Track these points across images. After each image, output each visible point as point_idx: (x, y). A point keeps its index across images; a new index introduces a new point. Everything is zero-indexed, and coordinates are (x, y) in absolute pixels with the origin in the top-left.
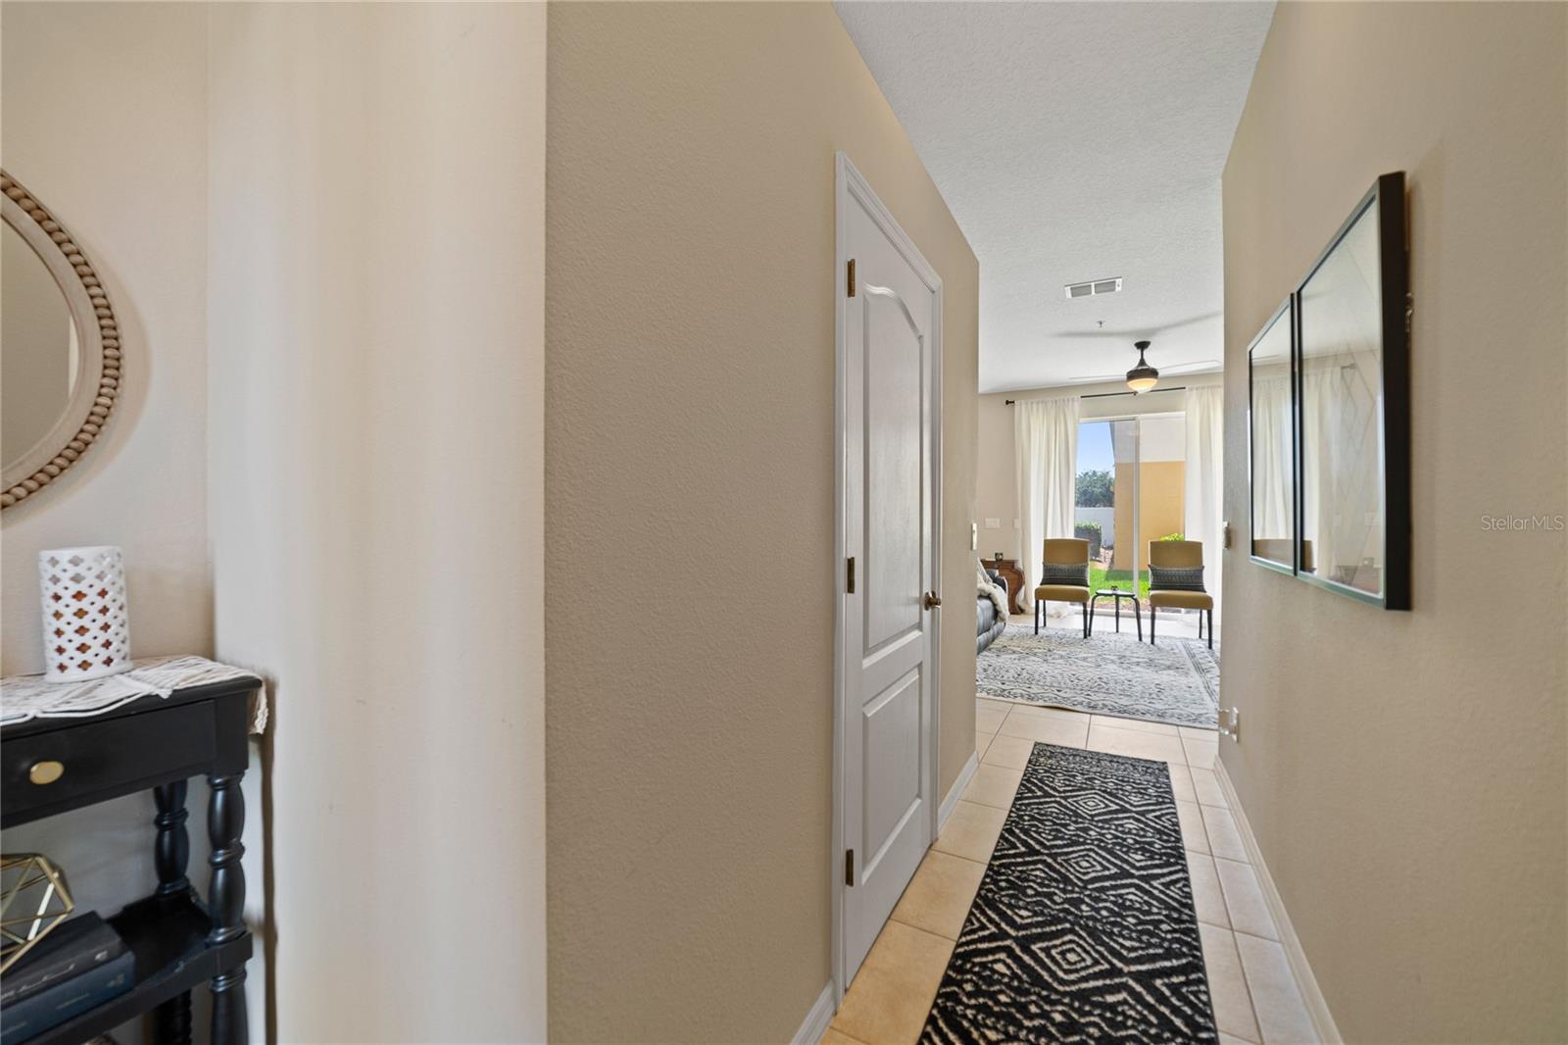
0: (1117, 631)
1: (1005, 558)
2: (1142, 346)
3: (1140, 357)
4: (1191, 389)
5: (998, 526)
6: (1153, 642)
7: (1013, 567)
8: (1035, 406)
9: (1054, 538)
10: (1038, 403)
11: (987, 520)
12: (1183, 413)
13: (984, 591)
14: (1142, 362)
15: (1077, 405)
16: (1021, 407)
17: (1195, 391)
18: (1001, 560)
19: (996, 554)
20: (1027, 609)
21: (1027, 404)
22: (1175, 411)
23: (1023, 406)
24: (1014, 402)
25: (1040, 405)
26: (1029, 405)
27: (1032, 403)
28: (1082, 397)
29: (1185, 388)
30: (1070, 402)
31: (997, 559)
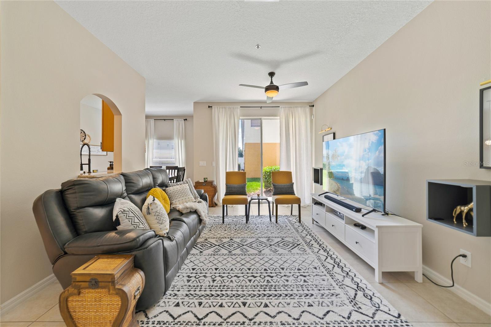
0: (259, 215)
1: (208, 180)
2: (272, 74)
5: (205, 165)
6: (277, 222)
7: (212, 185)
9: (229, 171)
10: (222, 108)
11: (200, 162)
13: (192, 208)
14: (272, 82)
15: (238, 110)
16: (215, 109)
17: (283, 109)
18: (207, 181)
19: (204, 178)
20: (218, 204)
21: (218, 108)
23: (216, 109)
24: (212, 107)
25: (223, 109)
26: (219, 109)
27: (220, 108)
28: (241, 107)
29: (279, 107)
30: (236, 109)
31: (203, 181)
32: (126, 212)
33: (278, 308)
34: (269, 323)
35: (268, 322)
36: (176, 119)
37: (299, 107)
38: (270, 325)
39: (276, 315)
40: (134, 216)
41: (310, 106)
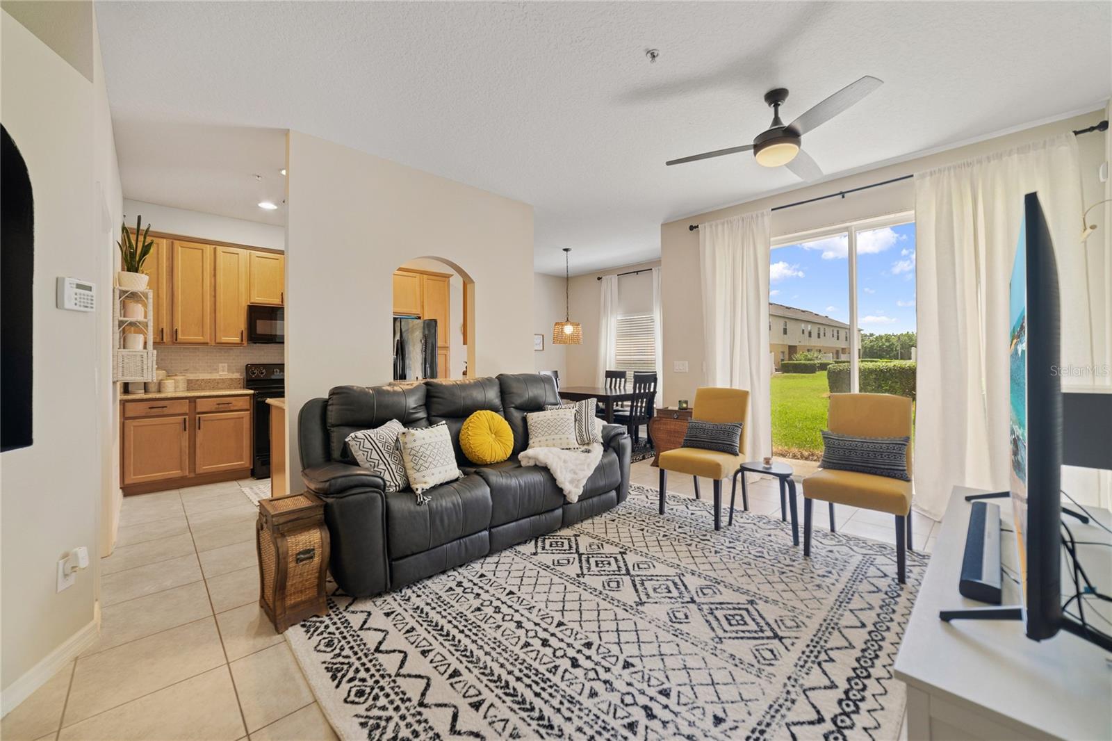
1: (689, 406)
2: (776, 97)
3: (773, 117)
4: (923, 176)
8: (720, 228)
10: (723, 224)
12: (913, 212)
14: (777, 120)
15: (767, 220)
16: (705, 230)
17: (928, 178)
18: (686, 409)
19: (680, 401)
21: (711, 226)
22: (901, 211)
23: (708, 231)
24: (697, 227)
25: (726, 225)
26: (714, 228)
27: (717, 226)
28: (772, 210)
29: (912, 176)
30: (760, 218)
31: (677, 408)
32: (359, 440)
33: (489, 727)
34: (434, 734)
35: (436, 731)
36: (657, 268)
37: (1010, 155)
38: (427, 738)
39: (465, 733)
40: (372, 448)
41: (1076, 133)
